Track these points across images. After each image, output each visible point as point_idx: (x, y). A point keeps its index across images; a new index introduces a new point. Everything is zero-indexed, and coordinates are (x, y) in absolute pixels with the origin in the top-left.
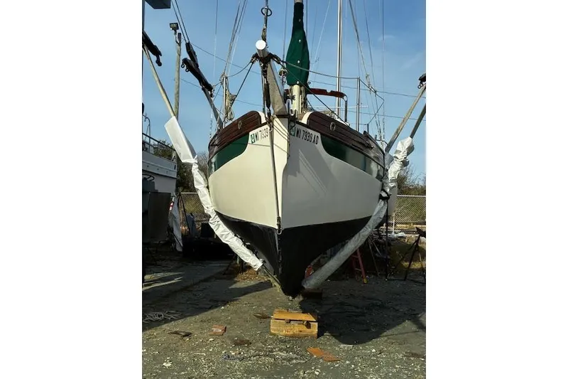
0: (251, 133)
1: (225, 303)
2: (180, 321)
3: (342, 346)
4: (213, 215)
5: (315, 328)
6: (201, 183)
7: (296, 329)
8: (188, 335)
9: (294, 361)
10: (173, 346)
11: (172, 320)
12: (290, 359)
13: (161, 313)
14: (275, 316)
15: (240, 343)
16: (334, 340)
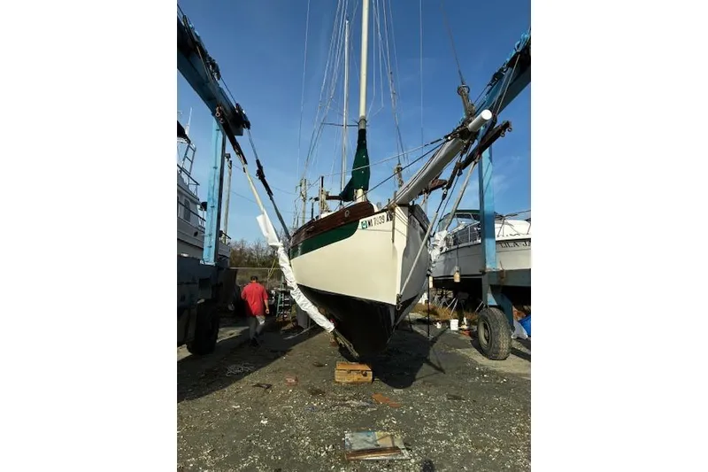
0: (361, 221)
1: (284, 353)
2: (257, 373)
3: (395, 390)
4: (296, 288)
5: (370, 376)
6: (285, 262)
7: (355, 377)
8: (269, 386)
9: (369, 410)
10: (261, 400)
11: (250, 372)
12: (364, 408)
13: (239, 366)
14: (338, 367)
15: (316, 393)
16: (385, 386)
